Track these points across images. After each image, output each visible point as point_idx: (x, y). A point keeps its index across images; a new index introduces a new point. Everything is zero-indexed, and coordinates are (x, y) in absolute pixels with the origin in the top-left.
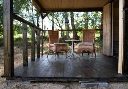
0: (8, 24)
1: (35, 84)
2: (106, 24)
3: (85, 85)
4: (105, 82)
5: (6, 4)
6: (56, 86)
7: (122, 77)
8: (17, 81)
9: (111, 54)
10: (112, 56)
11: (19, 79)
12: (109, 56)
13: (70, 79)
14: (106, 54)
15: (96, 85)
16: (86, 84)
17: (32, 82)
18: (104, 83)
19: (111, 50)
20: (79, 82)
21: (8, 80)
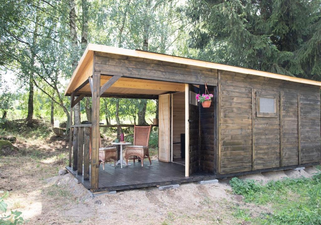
0: (97, 136)
1: (121, 193)
2: (164, 120)
3: (162, 188)
4: (178, 184)
5: (96, 117)
6: (139, 192)
7: (189, 179)
8: (104, 192)
9: (171, 159)
10: (172, 162)
11: (106, 189)
12: (169, 162)
13: (151, 184)
14: (163, 159)
15: (171, 187)
16: (164, 187)
17: (118, 191)
18: (176, 185)
19: (171, 154)
20: (158, 186)
21: (95, 192)
